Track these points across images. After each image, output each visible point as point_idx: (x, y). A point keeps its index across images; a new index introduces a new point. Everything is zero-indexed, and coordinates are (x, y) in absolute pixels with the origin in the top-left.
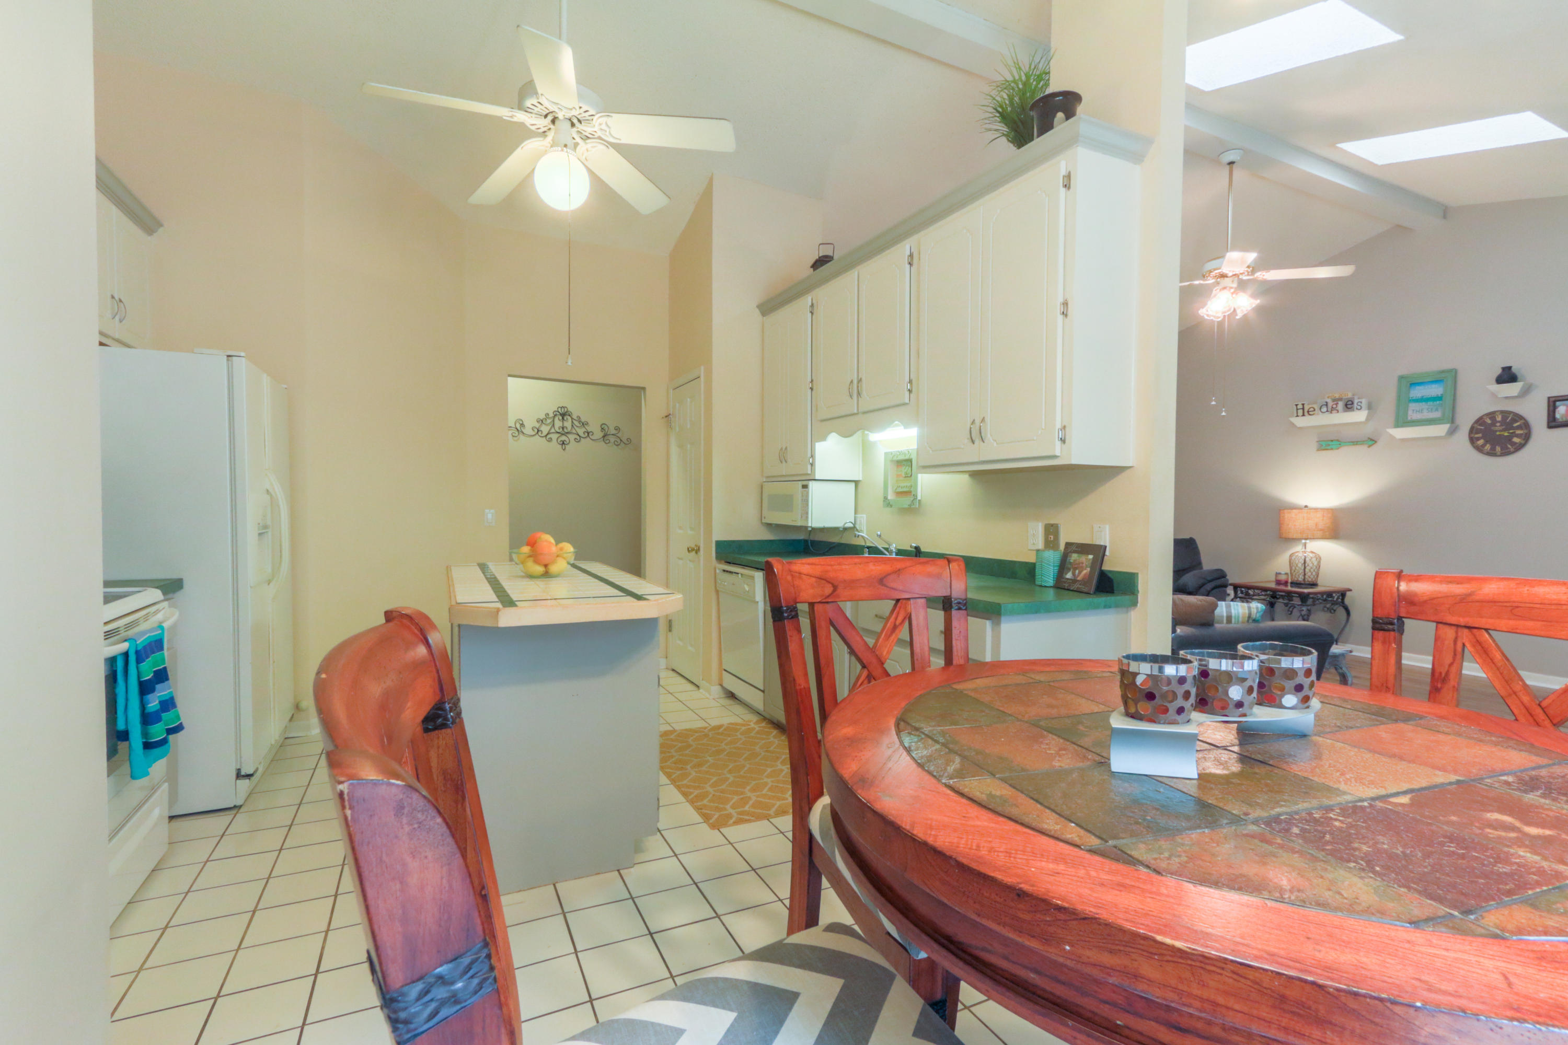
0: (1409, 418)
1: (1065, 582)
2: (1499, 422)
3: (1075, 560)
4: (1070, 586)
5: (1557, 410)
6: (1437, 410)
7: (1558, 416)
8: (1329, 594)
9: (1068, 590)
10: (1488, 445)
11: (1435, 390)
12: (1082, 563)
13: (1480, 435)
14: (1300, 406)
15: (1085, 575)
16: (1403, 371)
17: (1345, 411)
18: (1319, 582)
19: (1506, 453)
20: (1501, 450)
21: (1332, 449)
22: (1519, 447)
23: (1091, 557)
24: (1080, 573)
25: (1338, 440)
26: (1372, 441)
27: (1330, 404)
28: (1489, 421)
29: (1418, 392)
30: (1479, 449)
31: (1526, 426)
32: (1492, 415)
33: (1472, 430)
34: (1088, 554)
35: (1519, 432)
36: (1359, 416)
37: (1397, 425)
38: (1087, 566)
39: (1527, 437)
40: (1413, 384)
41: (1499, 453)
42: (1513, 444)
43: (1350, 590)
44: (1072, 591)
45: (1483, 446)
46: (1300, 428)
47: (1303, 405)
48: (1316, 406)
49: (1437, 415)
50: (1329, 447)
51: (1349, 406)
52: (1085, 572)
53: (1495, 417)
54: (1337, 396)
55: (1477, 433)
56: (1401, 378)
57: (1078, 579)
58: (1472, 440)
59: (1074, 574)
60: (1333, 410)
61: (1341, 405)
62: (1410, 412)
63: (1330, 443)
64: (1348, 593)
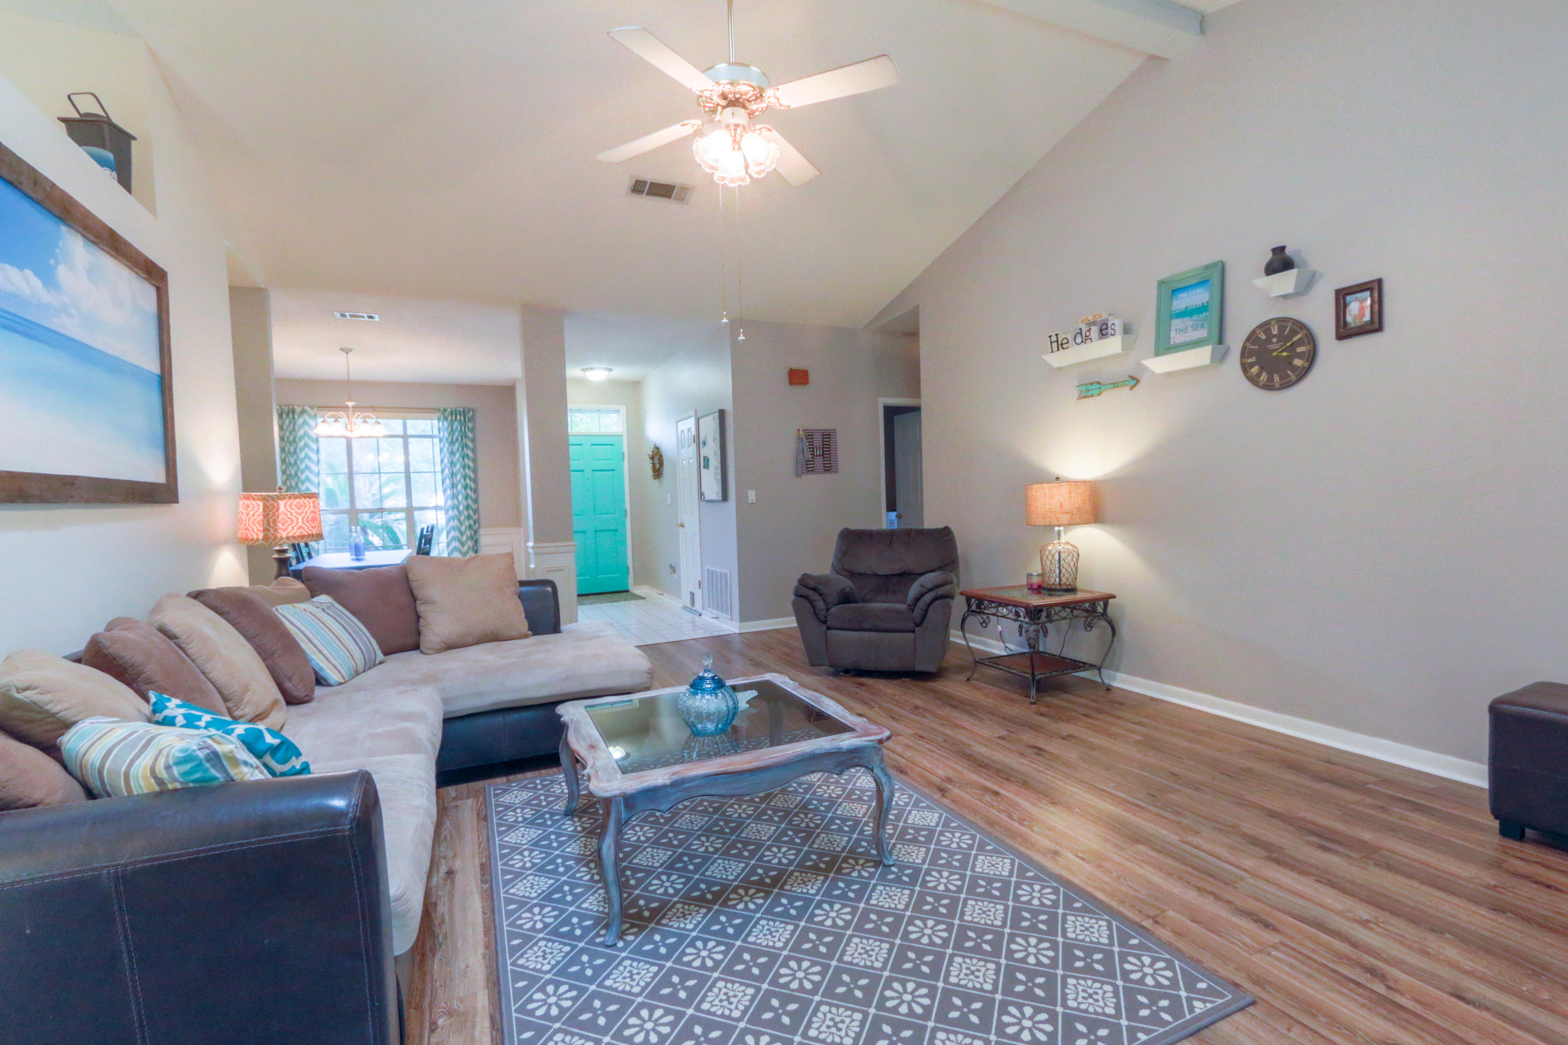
0: (1172, 343)
2: (1275, 336)
5: (1348, 309)
6: (1202, 326)
7: (1349, 319)
8: (1093, 602)
10: (1264, 374)
11: (1199, 297)
13: (1253, 360)
14: (1054, 338)
16: (1164, 274)
17: (1100, 339)
18: (1079, 585)
19: (1286, 385)
20: (1281, 379)
21: (1092, 396)
22: (1303, 373)
25: (1098, 383)
26: (1135, 381)
27: (1084, 329)
28: (1263, 337)
29: (1183, 301)
30: (1253, 380)
31: (1310, 339)
32: (1265, 326)
33: (1244, 353)
35: (1300, 349)
36: (1113, 345)
37: (1158, 353)
39: (1311, 358)
40: (1175, 291)
41: (1277, 385)
42: (1294, 369)
43: (1114, 597)
45: (1259, 375)
46: (1059, 369)
47: (1057, 335)
48: (1070, 337)
49: (1202, 333)
50: (1089, 394)
51: (1104, 332)
53: (1270, 329)
54: (1091, 318)
55: (1249, 357)
56: (1161, 283)
58: (1245, 368)
60: (1086, 339)
61: (1095, 330)
62: (1173, 334)
63: (1091, 387)
64: (1111, 601)
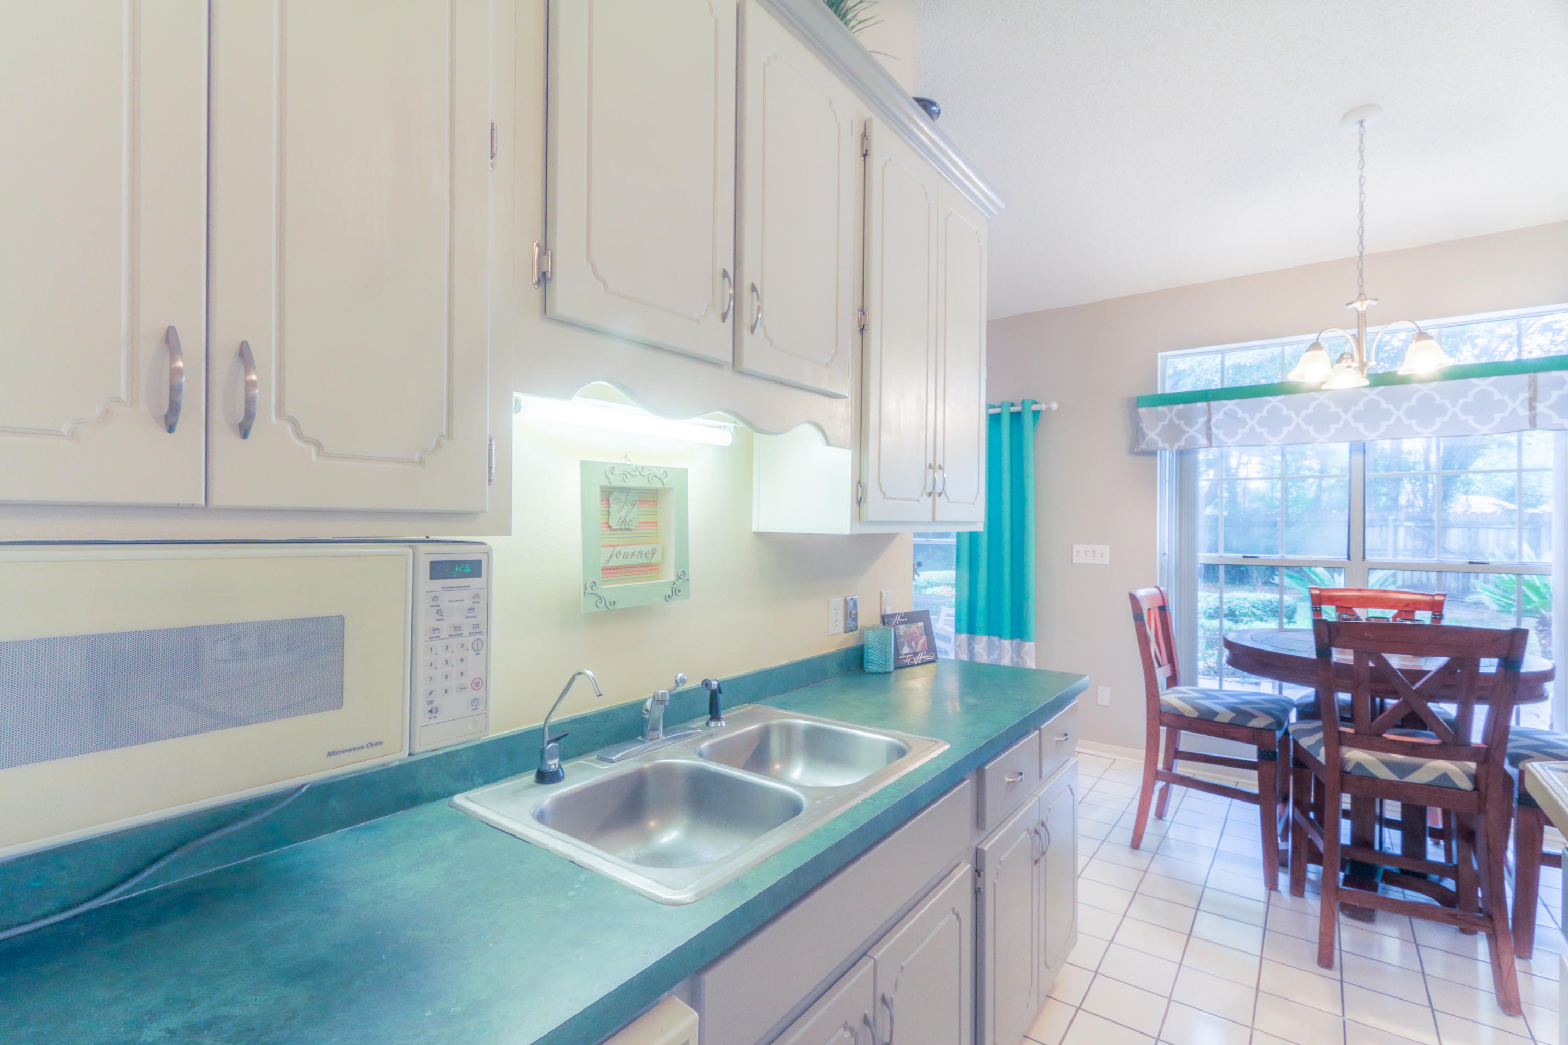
3: (905, 632)
4: (912, 660)
9: (913, 665)
12: (915, 633)
15: (923, 644)
24: (917, 643)
34: (917, 622)
38: (921, 635)
44: (918, 664)
52: (921, 641)
57: (918, 650)
59: (910, 646)
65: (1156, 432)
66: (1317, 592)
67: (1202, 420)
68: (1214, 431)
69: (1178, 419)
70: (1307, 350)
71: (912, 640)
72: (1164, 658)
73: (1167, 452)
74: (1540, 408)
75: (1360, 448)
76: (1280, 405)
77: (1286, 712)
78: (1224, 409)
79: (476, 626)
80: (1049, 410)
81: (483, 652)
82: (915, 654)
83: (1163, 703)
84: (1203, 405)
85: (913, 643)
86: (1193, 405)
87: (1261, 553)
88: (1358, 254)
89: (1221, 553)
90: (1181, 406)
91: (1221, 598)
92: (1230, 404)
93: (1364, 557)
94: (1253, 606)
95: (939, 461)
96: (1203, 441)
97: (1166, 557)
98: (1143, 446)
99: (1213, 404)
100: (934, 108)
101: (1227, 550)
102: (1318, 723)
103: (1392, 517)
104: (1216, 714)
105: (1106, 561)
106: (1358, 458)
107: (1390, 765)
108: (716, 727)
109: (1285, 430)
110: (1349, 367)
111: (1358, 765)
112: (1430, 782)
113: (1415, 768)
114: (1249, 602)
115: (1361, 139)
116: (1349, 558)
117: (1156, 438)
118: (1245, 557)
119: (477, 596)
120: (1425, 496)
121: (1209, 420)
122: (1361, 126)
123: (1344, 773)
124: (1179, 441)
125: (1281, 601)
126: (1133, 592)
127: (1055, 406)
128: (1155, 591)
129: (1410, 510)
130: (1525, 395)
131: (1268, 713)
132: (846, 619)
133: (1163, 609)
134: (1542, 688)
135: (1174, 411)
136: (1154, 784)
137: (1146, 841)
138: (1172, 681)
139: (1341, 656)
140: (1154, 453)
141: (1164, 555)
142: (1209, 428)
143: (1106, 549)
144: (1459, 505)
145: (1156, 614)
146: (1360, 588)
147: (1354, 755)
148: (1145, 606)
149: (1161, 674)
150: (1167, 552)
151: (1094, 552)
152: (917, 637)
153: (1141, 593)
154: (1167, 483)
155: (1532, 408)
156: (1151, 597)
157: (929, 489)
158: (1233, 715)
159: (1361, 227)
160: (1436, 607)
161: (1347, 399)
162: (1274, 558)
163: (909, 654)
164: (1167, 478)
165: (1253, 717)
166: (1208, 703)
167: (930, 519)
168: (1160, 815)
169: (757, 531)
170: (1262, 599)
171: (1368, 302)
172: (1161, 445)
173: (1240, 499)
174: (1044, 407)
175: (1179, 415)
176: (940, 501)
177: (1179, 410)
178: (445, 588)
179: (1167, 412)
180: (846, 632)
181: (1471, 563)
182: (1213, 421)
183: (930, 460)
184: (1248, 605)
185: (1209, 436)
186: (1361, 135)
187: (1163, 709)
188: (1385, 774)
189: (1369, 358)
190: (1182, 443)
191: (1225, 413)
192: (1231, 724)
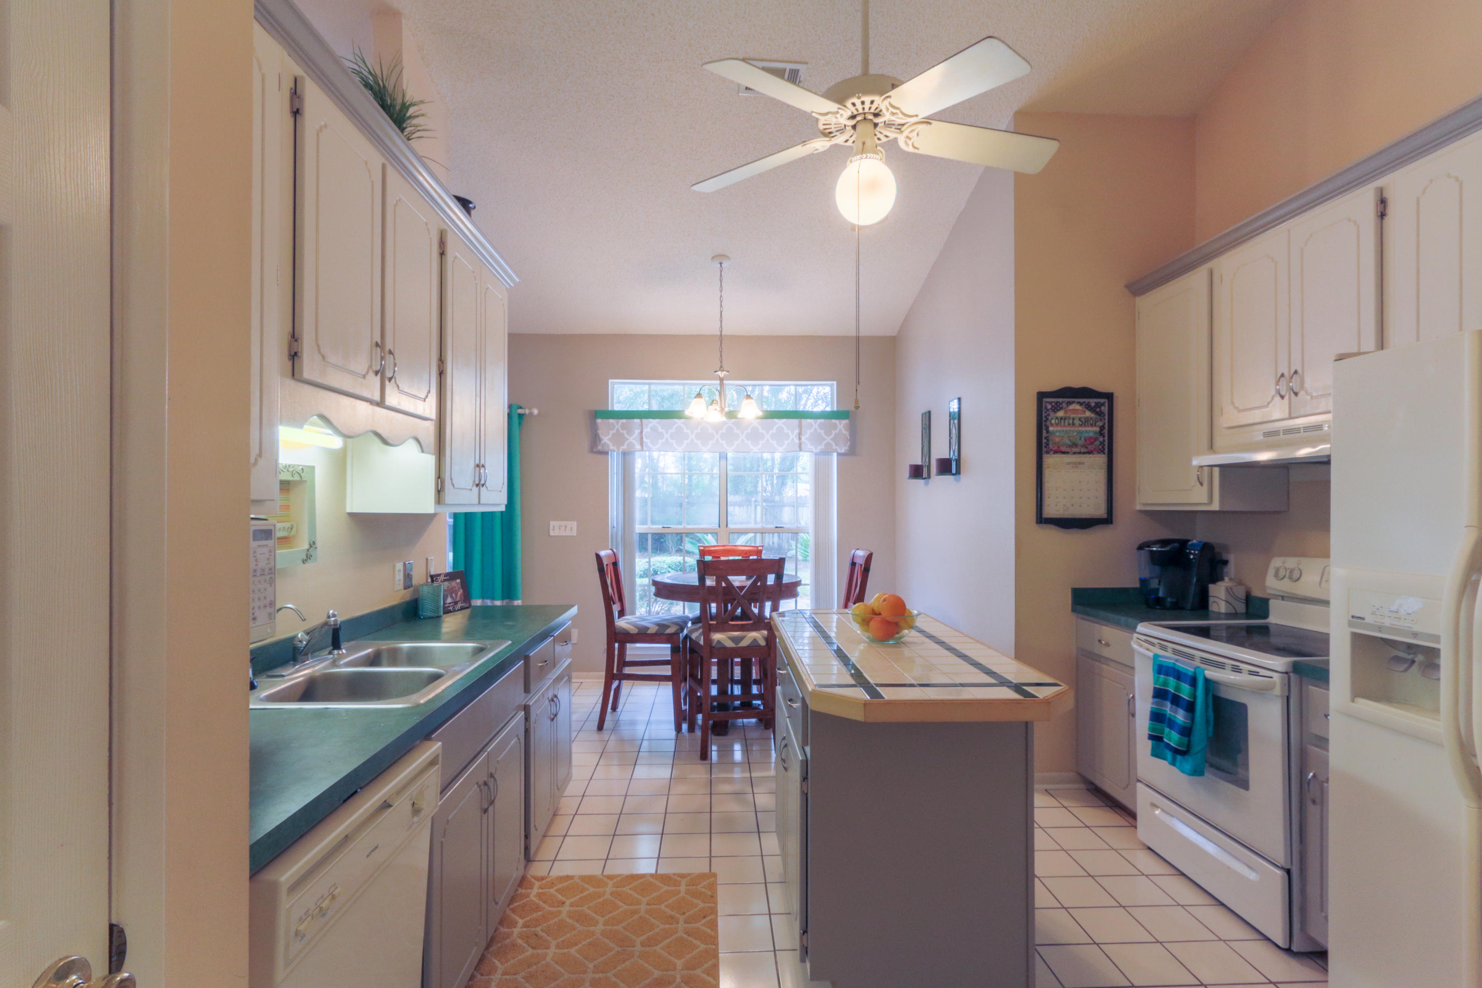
1: (449, 607)
3: (448, 587)
4: (454, 607)
9: (455, 611)
12: (455, 587)
15: (461, 595)
23: (458, 581)
24: (456, 595)
34: (456, 579)
38: (459, 589)
44: (458, 610)
52: (459, 593)
57: (457, 600)
59: (452, 597)
65: (608, 437)
66: (702, 548)
67: (637, 432)
68: (645, 440)
69: (623, 430)
70: (695, 397)
71: (453, 592)
72: (616, 599)
73: (615, 453)
74: (803, 439)
75: (723, 457)
76: (682, 425)
77: (686, 623)
78: (651, 425)
79: (270, 569)
80: (531, 414)
81: (273, 585)
82: (456, 603)
83: (617, 627)
84: (637, 421)
85: (454, 595)
86: (632, 420)
87: (672, 525)
88: (720, 334)
89: (649, 525)
90: (624, 421)
91: (649, 562)
92: (654, 422)
93: (727, 526)
94: (669, 567)
95: (482, 462)
96: (638, 447)
97: (615, 529)
98: (600, 448)
99: (644, 421)
100: (471, 205)
101: (653, 522)
102: (700, 625)
103: (753, 499)
104: (648, 628)
105: (574, 533)
106: (723, 462)
107: (733, 639)
108: (338, 654)
109: (686, 442)
110: (716, 410)
111: (719, 642)
112: (750, 644)
113: (742, 638)
114: (666, 564)
115: (721, 273)
116: (719, 526)
117: (607, 441)
118: (663, 527)
119: (270, 551)
120: (772, 484)
121: (642, 432)
122: (721, 266)
123: (712, 648)
124: (623, 445)
125: (685, 562)
126: (598, 552)
127: (536, 412)
128: (610, 552)
129: (764, 494)
130: (797, 431)
131: (676, 624)
132: (405, 580)
133: (615, 564)
134: (796, 590)
135: (620, 424)
136: (611, 684)
137: (608, 724)
138: (622, 613)
139: (710, 582)
140: (607, 453)
141: (614, 527)
142: (642, 438)
143: (574, 524)
144: (789, 492)
145: (611, 567)
146: (724, 544)
147: (717, 636)
148: (605, 563)
149: (616, 608)
150: (615, 526)
151: (566, 527)
152: (456, 590)
153: (603, 553)
154: (615, 475)
155: (800, 439)
156: (608, 556)
157: (477, 482)
158: (658, 627)
159: (721, 326)
160: (759, 553)
161: (717, 427)
162: (679, 528)
163: (452, 603)
164: (615, 471)
165: (667, 627)
166: (644, 623)
167: (477, 502)
168: (614, 708)
169: (350, 511)
170: (675, 561)
171: (724, 372)
172: (611, 447)
173: (660, 484)
174: (527, 411)
175: (624, 427)
176: (483, 489)
177: (622, 423)
178: (260, 546)
179: (615, 424)
180: (405, 589)
181: (776, 527)
182: (644, 433)
183: (477, 462)
184: (666, 566)
185: (642, 444)
186: (721, 271)
187: (617, 631)
188: (730, 644)
189: (725, 406)
190: (625, 447)
191: (651, 428)
192: (656, 634)
